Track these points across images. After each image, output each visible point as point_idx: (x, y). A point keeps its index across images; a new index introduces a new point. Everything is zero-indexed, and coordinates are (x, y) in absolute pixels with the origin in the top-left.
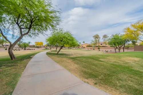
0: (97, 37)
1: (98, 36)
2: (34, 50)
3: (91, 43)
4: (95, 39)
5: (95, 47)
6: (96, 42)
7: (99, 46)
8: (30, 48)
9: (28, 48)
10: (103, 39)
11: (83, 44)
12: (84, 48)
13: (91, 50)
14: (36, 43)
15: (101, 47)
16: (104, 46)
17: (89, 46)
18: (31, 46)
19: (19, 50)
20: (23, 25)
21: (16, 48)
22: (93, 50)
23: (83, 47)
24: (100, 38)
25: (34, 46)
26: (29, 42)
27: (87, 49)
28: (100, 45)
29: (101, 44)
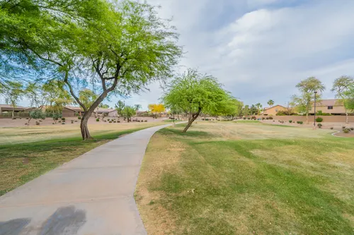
0: (311, 85)
1: (317, 82)
2: (146, 121)
3: (293, 104)
4: (306, 91)
5: (305, 115)
6: (309, 100)
7: (320, 113)
8: (139, 118)
9: (135, 119)
10: (333, 90)
11: (269, 106)
12: (271, 118)
13: (292, 124)
14: (151, 106)
15: (328, 114)
16: (339, 114)
17: (285, 114)
18: (141, 115)
19: (119, 122)
20: (107, 72)
21: (113, 118)
22: (296, 124)
23: (266, 117)
24: (323, 88)
25: (146, 114)
26: (138, 106)
27: (277, 122)
28: (325, 110)
29: (330, 108)
